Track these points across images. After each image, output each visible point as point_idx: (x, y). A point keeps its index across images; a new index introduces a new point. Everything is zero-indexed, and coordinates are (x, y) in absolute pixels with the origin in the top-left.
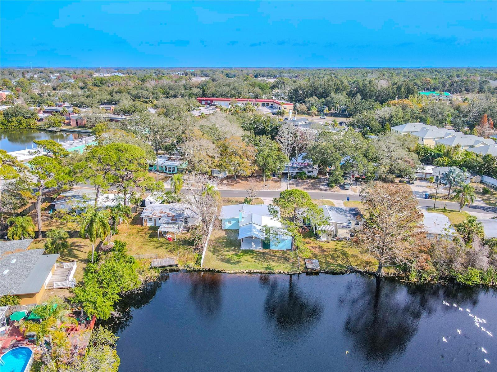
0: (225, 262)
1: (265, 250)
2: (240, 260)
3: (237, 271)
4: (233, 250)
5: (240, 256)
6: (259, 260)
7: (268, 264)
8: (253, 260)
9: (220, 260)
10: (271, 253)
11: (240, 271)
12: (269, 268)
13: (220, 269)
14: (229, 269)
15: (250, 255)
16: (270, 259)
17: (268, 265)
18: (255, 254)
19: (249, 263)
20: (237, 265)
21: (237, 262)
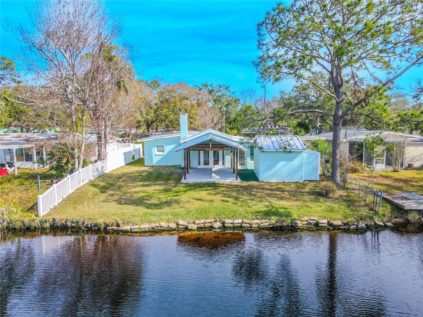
0: (129, 204)
1: (249, 183)
2: (176, 198)
3: (164, 224)
4: (159, 184)
5: (177, 192)
6: (237, 198)
7: (267, 203)
8: (218, 197)
9: (116, 201)
10: (267, 187)
11: (173, 226)
12: (276, 213)
13: (101, 221)
14: (134, 220)
15: (206, 190)
16: (269, 195)
17: (267, 206)
18: (222, 189)
19: (207, 204)
20: (166, 209)
21: (166, 202)
